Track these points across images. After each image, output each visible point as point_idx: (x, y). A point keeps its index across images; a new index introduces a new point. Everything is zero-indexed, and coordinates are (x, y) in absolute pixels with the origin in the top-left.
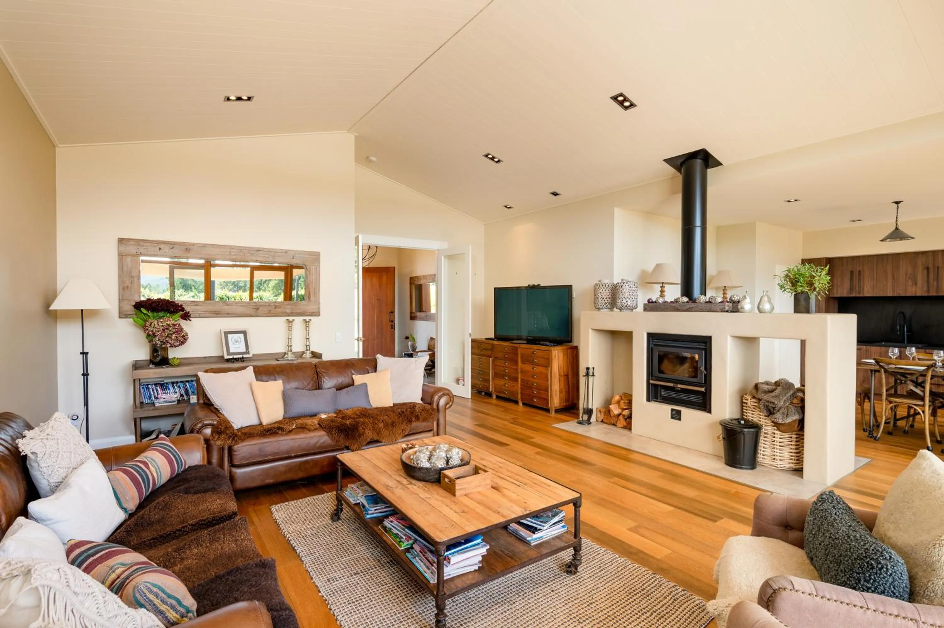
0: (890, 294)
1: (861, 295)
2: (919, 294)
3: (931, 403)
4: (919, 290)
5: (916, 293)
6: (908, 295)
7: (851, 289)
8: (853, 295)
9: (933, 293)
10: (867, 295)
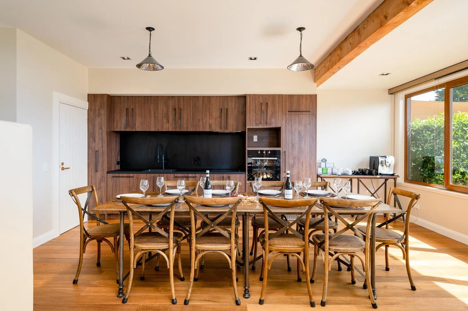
0: (153, 130)
1: (134, 130)
2: (170, 130)
3: (175, 244)
4: (169, 127)
5: (168, 129)
6: (164, 130)
7: (127, 124)
8: (128, 130)
9: (178, 130)
10: (138, 130)
